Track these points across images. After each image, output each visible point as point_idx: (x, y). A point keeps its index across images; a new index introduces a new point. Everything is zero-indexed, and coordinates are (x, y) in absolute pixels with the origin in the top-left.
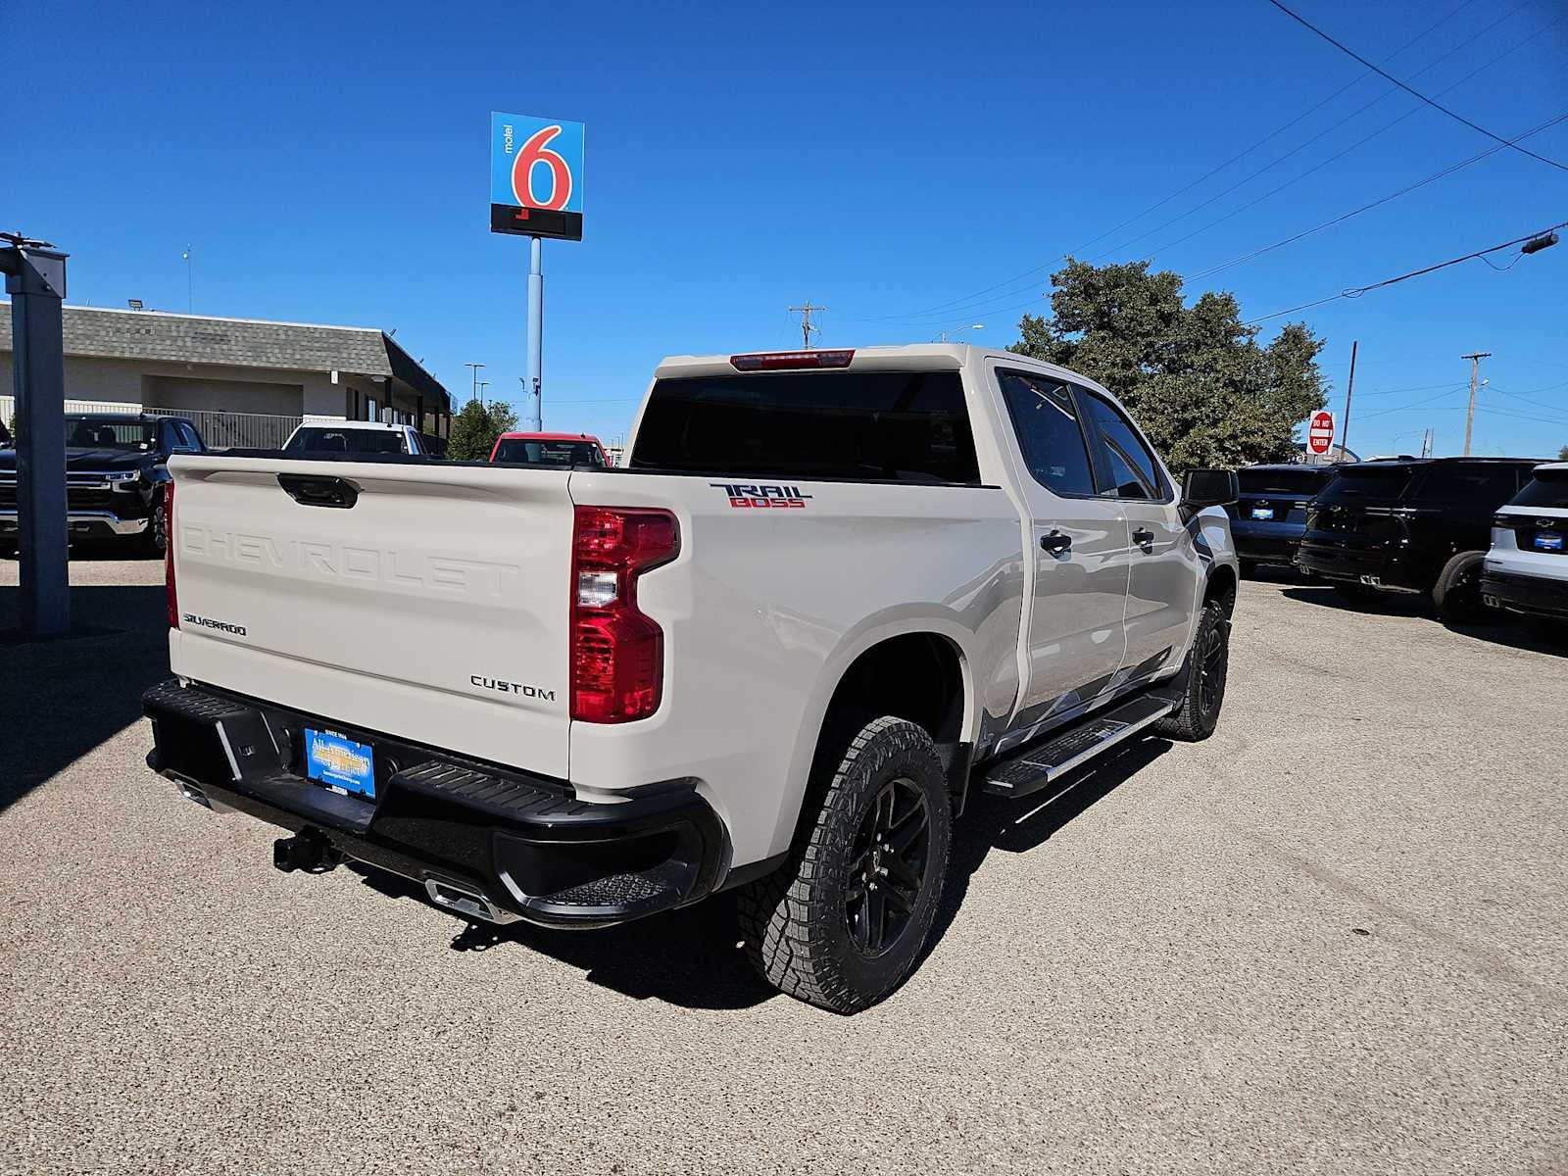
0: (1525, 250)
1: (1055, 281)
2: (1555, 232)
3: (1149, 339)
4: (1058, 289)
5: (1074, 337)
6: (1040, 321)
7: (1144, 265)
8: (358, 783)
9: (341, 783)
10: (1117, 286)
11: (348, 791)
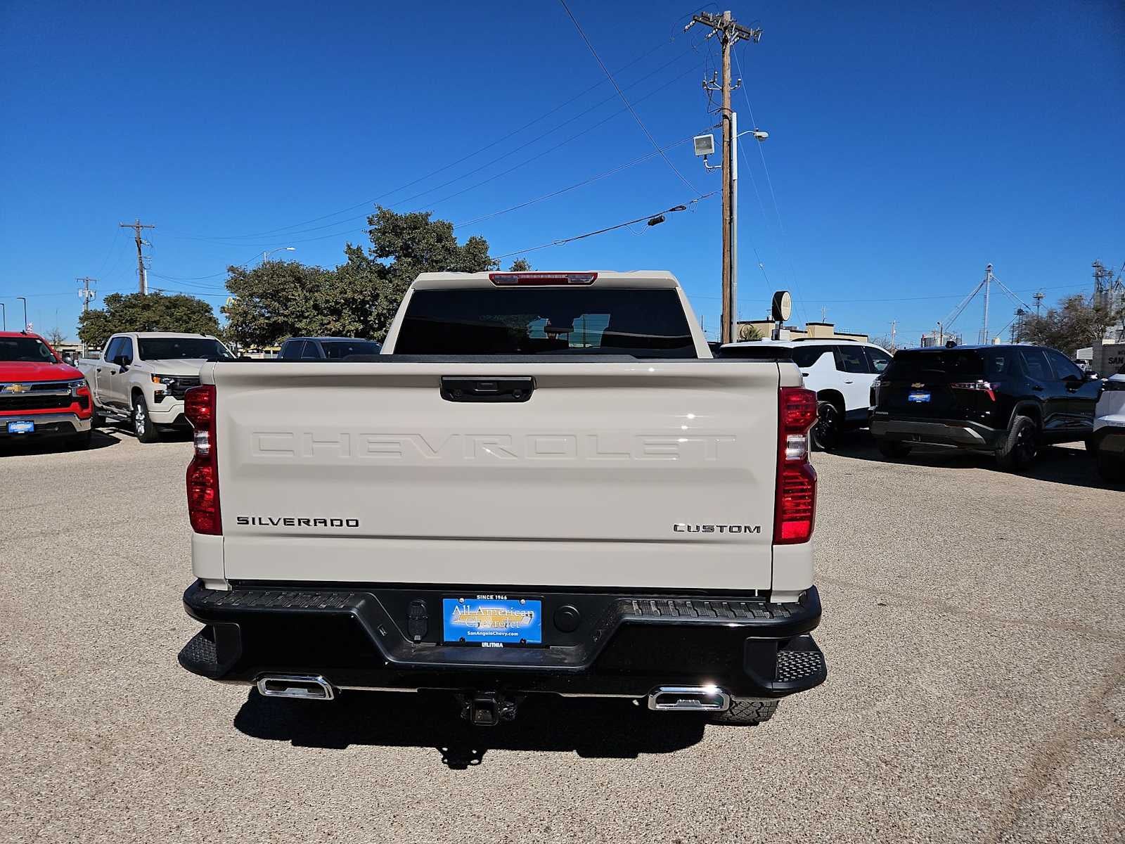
0: (649, 224)
1: (371, 223)
2: (663, 215)
3: (441, 264)
4: (373, 227)
5: (388, 262)
6: (359, 248)
7: (427, 215)
8: (516, 634)
9: (490, 639)
10: (415, 228)
11: (503, 644)
